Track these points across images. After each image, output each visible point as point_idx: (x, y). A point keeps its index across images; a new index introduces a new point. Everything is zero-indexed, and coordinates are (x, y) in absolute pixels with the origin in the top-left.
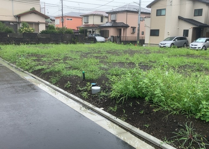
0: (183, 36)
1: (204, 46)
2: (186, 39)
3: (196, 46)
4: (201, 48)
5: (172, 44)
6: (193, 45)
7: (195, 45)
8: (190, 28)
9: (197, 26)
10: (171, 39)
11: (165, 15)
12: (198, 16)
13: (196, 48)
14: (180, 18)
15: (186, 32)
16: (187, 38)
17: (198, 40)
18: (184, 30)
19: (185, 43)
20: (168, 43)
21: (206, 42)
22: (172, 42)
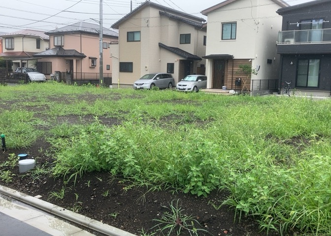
0: (167, 72)
1: (195, 86)
2: (170, 76)
3: (184, 87)
4: (192, 89)
5: (153, 84)
6: (181, 85)
7: (183, 85)
8: (175, 60)
9: (184, 57)
10: (150, 76)
11: (140, 41)
12: (186, 43)
13: (185, 89)
14: (162, 46)
15: (171, 67)
16: (172, 74)
17: (187, 78)
18: (168, 64)
19: (171, 83)
20: (147, 83)
21: (197, 80)
22: (152, 81)
